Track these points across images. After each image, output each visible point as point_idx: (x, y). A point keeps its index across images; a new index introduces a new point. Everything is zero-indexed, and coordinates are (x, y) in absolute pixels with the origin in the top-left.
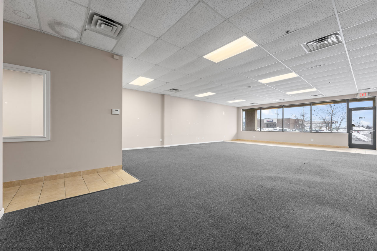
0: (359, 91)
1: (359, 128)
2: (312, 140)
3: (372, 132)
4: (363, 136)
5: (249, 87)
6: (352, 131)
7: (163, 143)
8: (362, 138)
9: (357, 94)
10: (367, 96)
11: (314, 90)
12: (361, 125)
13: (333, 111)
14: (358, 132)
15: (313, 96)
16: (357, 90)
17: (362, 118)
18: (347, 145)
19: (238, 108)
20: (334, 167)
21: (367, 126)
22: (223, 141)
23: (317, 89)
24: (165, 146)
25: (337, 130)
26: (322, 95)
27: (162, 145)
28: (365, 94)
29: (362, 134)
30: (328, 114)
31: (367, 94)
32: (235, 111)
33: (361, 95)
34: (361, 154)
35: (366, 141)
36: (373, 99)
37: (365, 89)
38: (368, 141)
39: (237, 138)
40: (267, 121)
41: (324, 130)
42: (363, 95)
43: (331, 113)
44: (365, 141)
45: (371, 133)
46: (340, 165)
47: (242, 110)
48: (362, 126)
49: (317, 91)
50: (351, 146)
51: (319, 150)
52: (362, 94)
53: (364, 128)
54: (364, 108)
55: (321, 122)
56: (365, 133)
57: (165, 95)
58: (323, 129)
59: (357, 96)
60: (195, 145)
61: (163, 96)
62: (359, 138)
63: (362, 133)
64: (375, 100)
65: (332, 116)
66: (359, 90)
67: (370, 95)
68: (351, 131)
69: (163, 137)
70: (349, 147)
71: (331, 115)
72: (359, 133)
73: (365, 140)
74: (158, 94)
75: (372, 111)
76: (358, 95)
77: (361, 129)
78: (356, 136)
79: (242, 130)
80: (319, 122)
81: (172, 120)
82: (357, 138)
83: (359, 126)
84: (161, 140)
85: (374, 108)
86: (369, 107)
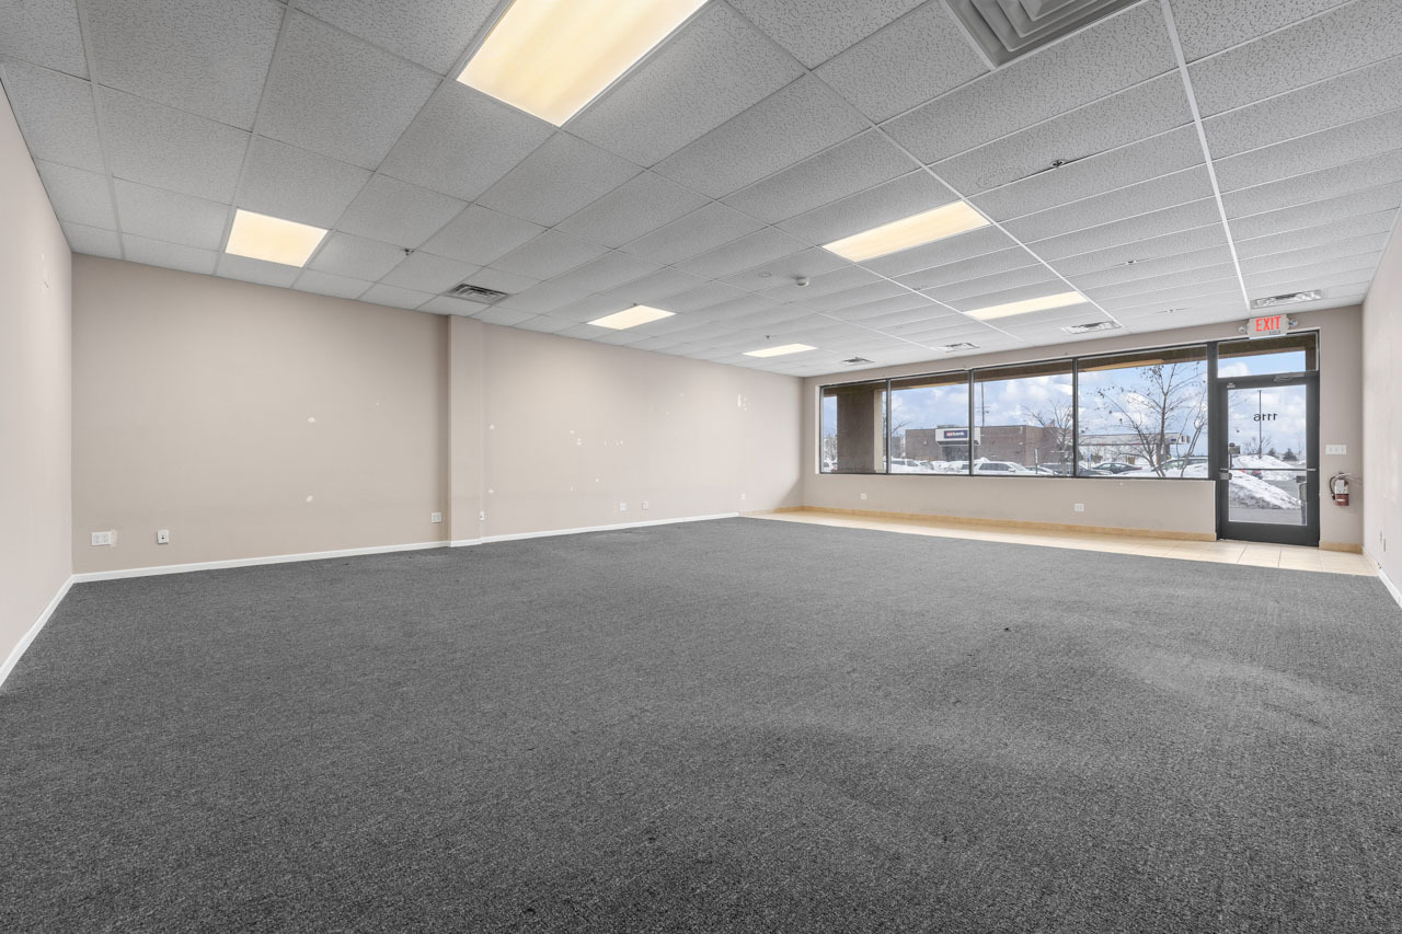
0: (1252, 308)
1: (1260, 457)
2: (1079, 507)
3: (1304, 474)
4: (1274, 489)
5: (799, 278)
6: (1230, 471)
7: (444, 529)
8: (1267, 498)
9: (1247, 320)
10: (1283, 331)
11: (1075, 298)
12: (1266, 450)
13: (1166, 395)
14: (1256, 473)
15: (1079, 330)
16: (1247, 303)
17: (1266, 418)
18: (1212, 530)
19: (804, 382)
20: (1137, 647)
21: (1285, 451)
22: (736, 515)
23: (1086, 292)
24: (454, 543)
25: (1182, 468)
26: (1112, 323)
27: (440, 539)
28: (1275, 320)
29: (1271, 483)
30: (1152, 407)
31: (1284, 321)
32: (791, 392)
33: (1262, 323)
34: (1262, 570)
35: (1284, 506)
36: (1307, 343)
37: (1278, 298)
38: (1289, 506)
39: (798, 501)
40: (946, 437)
41: (1144, 468)
42: (1269, 324)
43: (1162, 406)
44: (1279, 508)
45: (1299, 479)
46: (1165, 632)
47: (817, 389)
48: (1272, 453)
49: (1089, 303)
50: (1227, 531)
51: (1100, 553)
52: (1267, 322)
53: (1277, 458)
54: (1274, 376)
55: (1130, 438)
56: (1279, 478)
57: (453, 319)
58: (1139, 462)
59: (1246, 327)
60: (598, 537)
61: (444, 320)
62: (1258, 496)
63: (1270, 476)
64: (1314, 348)
65: (1163, 414)
66: (1254, 303)
67: (1295, 324)
68: (1227, 472)
69: (443, 502)
70: (1218, 538)
71: (1159, 409)
72: (1260, 478)
73: (1278, 503)
74: (416, 313)
75: (1303, 388)
76: (1252, 325)
77: (1267, 462)
78: (1249, 487)
79: (817, 471)
80: (1125, 439)
81: (492, 427)
82: (1253, 498)
83: (1259, 453)
84: (436, 517)
85: (1312, 379)
86: (1292, 373)
